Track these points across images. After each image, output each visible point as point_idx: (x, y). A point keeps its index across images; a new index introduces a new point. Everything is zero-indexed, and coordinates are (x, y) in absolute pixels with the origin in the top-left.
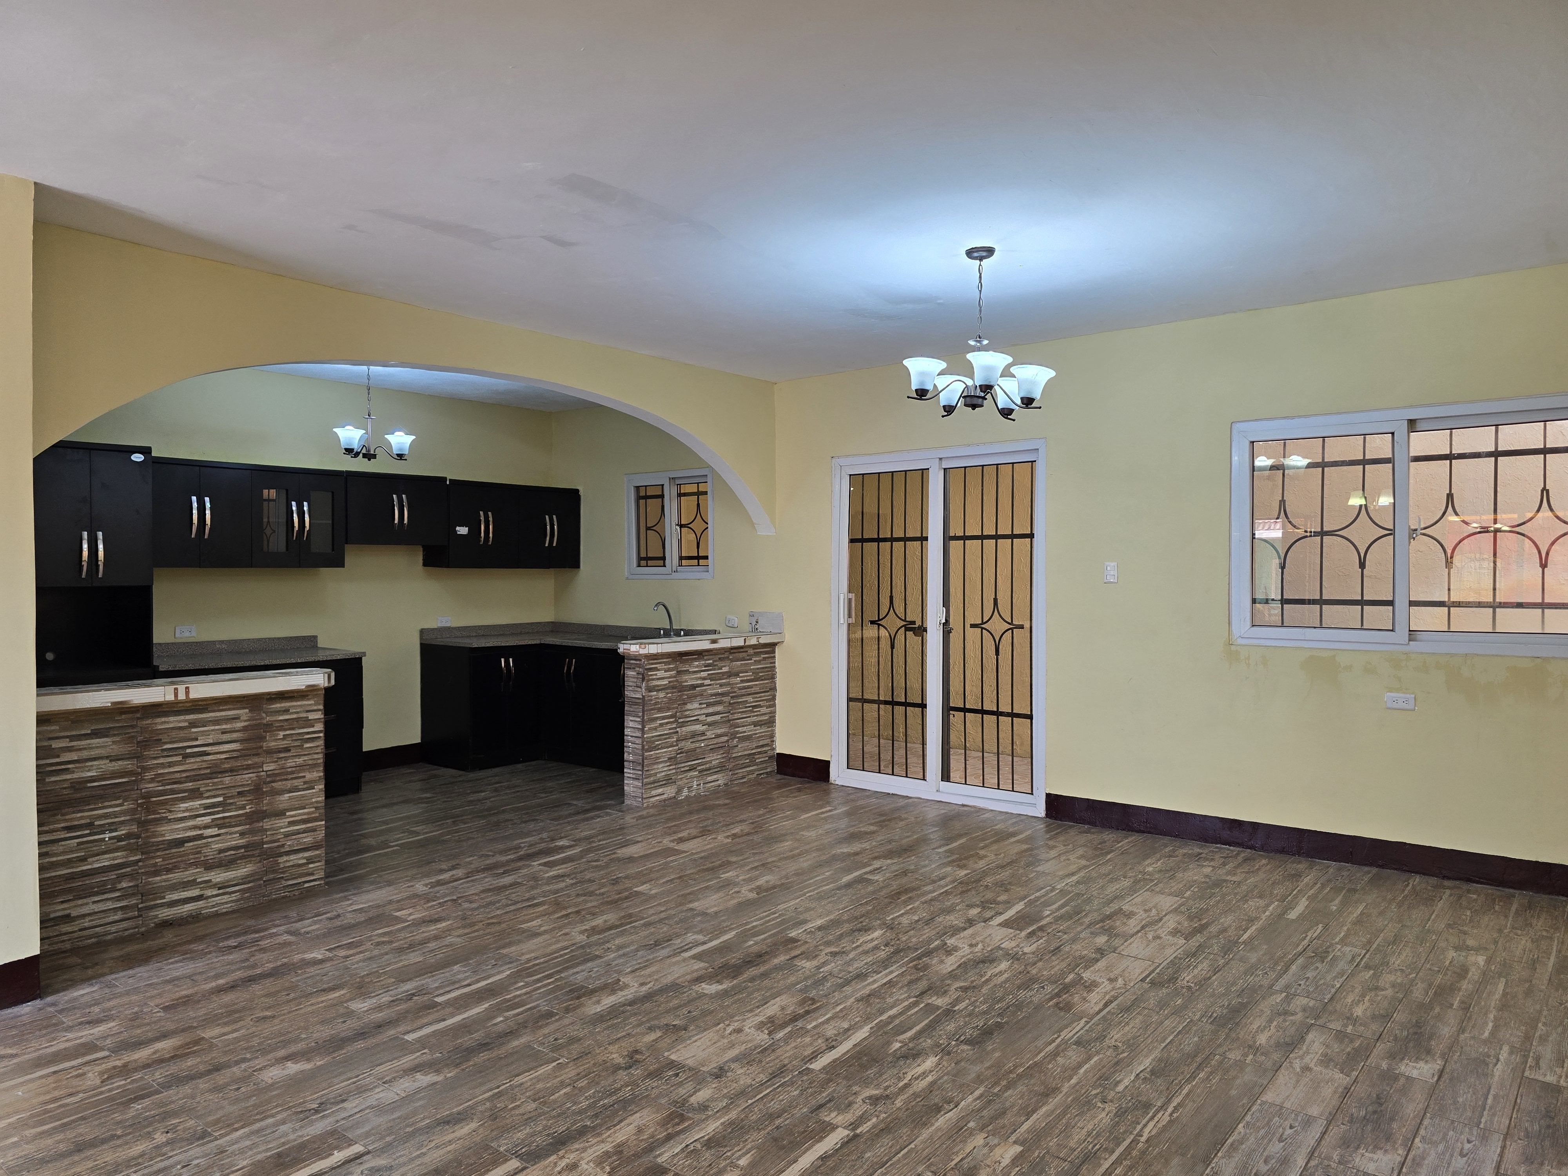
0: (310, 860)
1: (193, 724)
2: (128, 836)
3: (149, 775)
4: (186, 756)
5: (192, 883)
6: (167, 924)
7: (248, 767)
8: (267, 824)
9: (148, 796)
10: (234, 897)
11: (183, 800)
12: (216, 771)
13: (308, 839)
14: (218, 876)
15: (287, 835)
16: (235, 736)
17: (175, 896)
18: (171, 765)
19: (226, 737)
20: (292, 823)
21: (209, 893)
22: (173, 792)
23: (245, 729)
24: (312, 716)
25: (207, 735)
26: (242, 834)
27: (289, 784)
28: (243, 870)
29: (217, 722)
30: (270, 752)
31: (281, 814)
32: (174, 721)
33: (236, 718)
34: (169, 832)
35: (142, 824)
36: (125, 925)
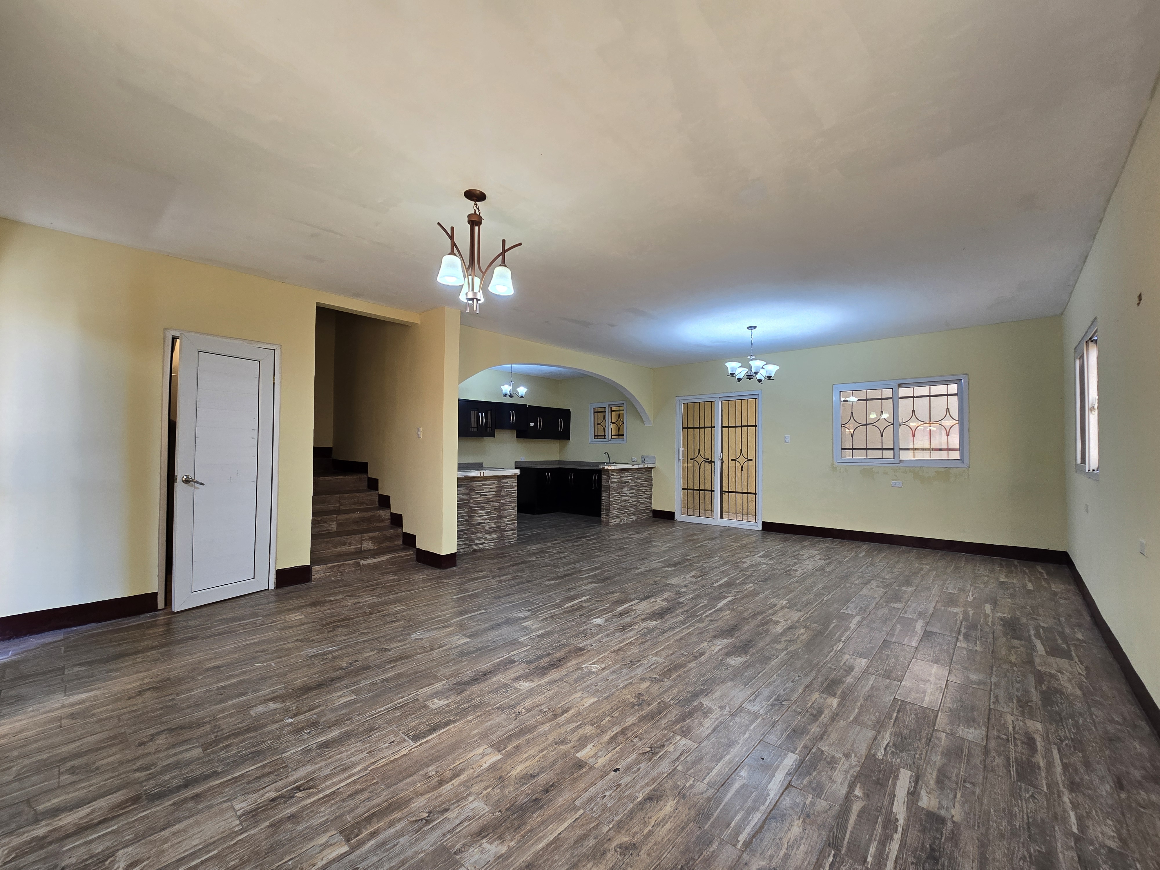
0: (513, 534)
1: (483, 485)
2: (466, 520)
3: (472, 501)
4: (481, 495)
5: (481, 538)
6: (475, 551)
7: (497, 501)
8: (501, 520)
9: (471, 508)
10: (493, 544)
11: (480, 510)
12: (489, 501)
13: (512, 527)
14: (489, 537)
15: (507, 525)
16: (494, 490)
17: (478, 542)
18: (477, 498)
19: (491, 490)
20: (508, 521)
21: (486, 542)
22: (478, 507)
23: (496, 487)
24: (514, 485)
25: (487, 488)
26: (495, 523)
27: (507, 507)
28: (495, 535)
29: (489, 485)
30: (503, 496)
31: (505, 517)
32: (479, 483)
33: (494, 484)
34: (477, 520)
35: (470, 517)
36: (465, 550)
